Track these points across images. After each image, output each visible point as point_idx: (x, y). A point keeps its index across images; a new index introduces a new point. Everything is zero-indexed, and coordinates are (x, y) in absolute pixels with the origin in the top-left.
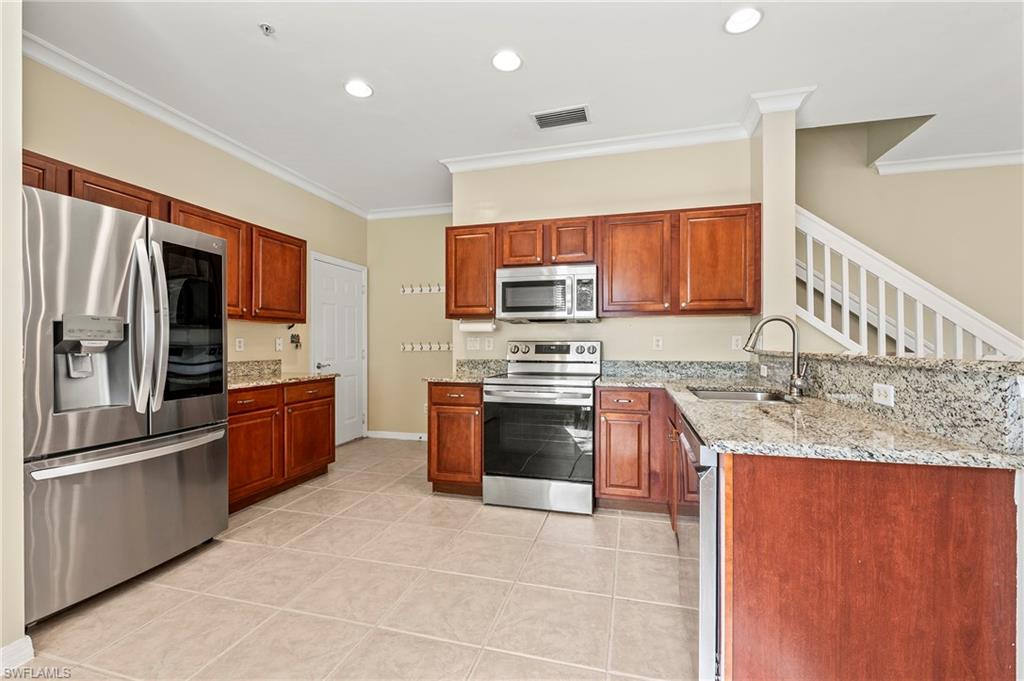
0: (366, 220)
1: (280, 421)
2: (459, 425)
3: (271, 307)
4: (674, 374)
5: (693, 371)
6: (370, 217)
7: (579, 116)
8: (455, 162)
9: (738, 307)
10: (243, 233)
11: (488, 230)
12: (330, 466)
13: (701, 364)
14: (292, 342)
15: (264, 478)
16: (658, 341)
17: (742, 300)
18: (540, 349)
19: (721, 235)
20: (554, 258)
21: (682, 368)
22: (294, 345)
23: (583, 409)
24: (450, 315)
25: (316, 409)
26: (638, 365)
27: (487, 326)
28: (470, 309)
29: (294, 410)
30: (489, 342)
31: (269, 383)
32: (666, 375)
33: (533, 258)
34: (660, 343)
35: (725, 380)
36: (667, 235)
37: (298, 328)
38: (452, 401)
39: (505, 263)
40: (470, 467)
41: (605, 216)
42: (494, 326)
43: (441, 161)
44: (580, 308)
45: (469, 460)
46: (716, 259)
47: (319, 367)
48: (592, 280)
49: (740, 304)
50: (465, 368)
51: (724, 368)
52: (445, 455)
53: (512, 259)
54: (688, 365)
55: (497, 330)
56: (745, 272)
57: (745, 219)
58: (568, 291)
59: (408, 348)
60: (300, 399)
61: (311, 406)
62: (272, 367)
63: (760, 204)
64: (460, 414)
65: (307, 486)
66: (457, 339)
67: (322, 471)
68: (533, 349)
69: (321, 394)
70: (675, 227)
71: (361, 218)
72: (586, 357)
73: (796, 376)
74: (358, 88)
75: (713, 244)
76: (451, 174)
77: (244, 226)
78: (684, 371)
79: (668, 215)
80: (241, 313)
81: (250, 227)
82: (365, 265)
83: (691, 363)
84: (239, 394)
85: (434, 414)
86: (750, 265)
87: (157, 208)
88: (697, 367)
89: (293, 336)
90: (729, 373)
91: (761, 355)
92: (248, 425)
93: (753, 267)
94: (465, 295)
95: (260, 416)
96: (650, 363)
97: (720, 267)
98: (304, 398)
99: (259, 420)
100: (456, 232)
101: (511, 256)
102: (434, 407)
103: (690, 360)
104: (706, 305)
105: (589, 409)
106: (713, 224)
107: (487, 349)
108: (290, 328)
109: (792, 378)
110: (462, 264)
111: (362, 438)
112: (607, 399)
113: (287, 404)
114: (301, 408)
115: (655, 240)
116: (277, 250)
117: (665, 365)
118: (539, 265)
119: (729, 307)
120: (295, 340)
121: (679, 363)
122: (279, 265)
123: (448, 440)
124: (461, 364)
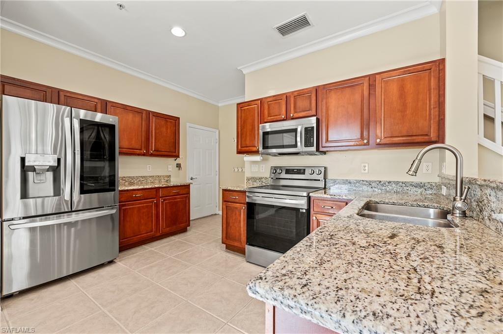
0: (218, 107)
1: (157, 205)
2: (236, 214)
3: (160, 150)
4: (376, 190)
5: (391, 188)
6: (220, 105)
7: (303, 22)
8: (246, 67)
9: (423, 140)
10: (144, 115)
11: (256, 102)
12: (188, 228)
13: (397, 183)
14: (177, 167)
15: (148, 233)
16: (365, 167)
17: (427, 135)
18: (288, 171)
19: (409, 87)
20: (292, 115)
21: (382, 185)
22: (178, 168)
23: (301, 211)
24: (239, 152)
25: (179, 200)
26: (350, 183)
27: (257, 158)
28: (248, 148)
29: (164, 200)
30: (262, 167)
31: (150, 187)
32: (370, 190)
33: (280, 116)
34: (367, 168)
35: (416, 195)
36: (366, 93)
37: (178, 161)
38: (233, 200)
39: (265, 121)
40: (241, 238)
41: (324, 85)
42: (261, 158)
43: (238, 68)
44: (306, 146)
45: (240, 235)
46: (405, 105)
47: (191, 179)
48: (313, 127)
49: (426, 138)
50: (250, 182)
51: (416, 187)
52: (229, 230)
53: (269, 118)
54: (387, 184)
55: (264, 160)
56: (430, 114)
57: (430, 72)
58: (299, 135)
59: (236, 170)
60: (167, 195)
61: (175, 199)
62: (166, 179)
63: (444, 59)
64: (236, 208)
65: (173, 238)
66: (247, 165)
67: (184, 230)
68: (284, 172)
69: (181, 193)
70: (372, 86)
71: (216, 106)
72: (315, 176)
73: (458, 198)
74: (178, 32)
75: (402, 95)
76: (244, 75)
77: (144, 112)
78: (384, 188)
79: (368, 78)
80: (143, 153)
81: (148, 112)
82: (218, 129)
83: (389, 182)
84: (134, 192)
85: (225, 207)
86: (434, 108)
87: (100, 106)
88: (394, 185)
89: (177, 164)
90: (420, 191)
91: (442, 178)
92: (139, 207)
93: (437, 109)
94: (245, 140)
95: (145, 203)
96: (358, 182)
97: (409, 112)
98: (172, 194)
99: (145, 205)
100: (241, 105)
101: (269, 116)
102: (224, 203)
103: (388, 180)
104: (396, 140)
105: (304, 211)
106: (403, 80)
107: (261, 171)
108: (176, 160)
109: (455, 200)
110: (244, 123)
111: (216, 214)
112: (317, 205)
113: (161, 197)
114: (169, 199)
115: (357, 97)
116: (163, 122)
117: (369, 183)
118: (284, 120)
119: (416, 141)
120: (179, 166)
121: (380, 182)
122: (164, 130)
123: (231, 221)
124: (248, 179)
